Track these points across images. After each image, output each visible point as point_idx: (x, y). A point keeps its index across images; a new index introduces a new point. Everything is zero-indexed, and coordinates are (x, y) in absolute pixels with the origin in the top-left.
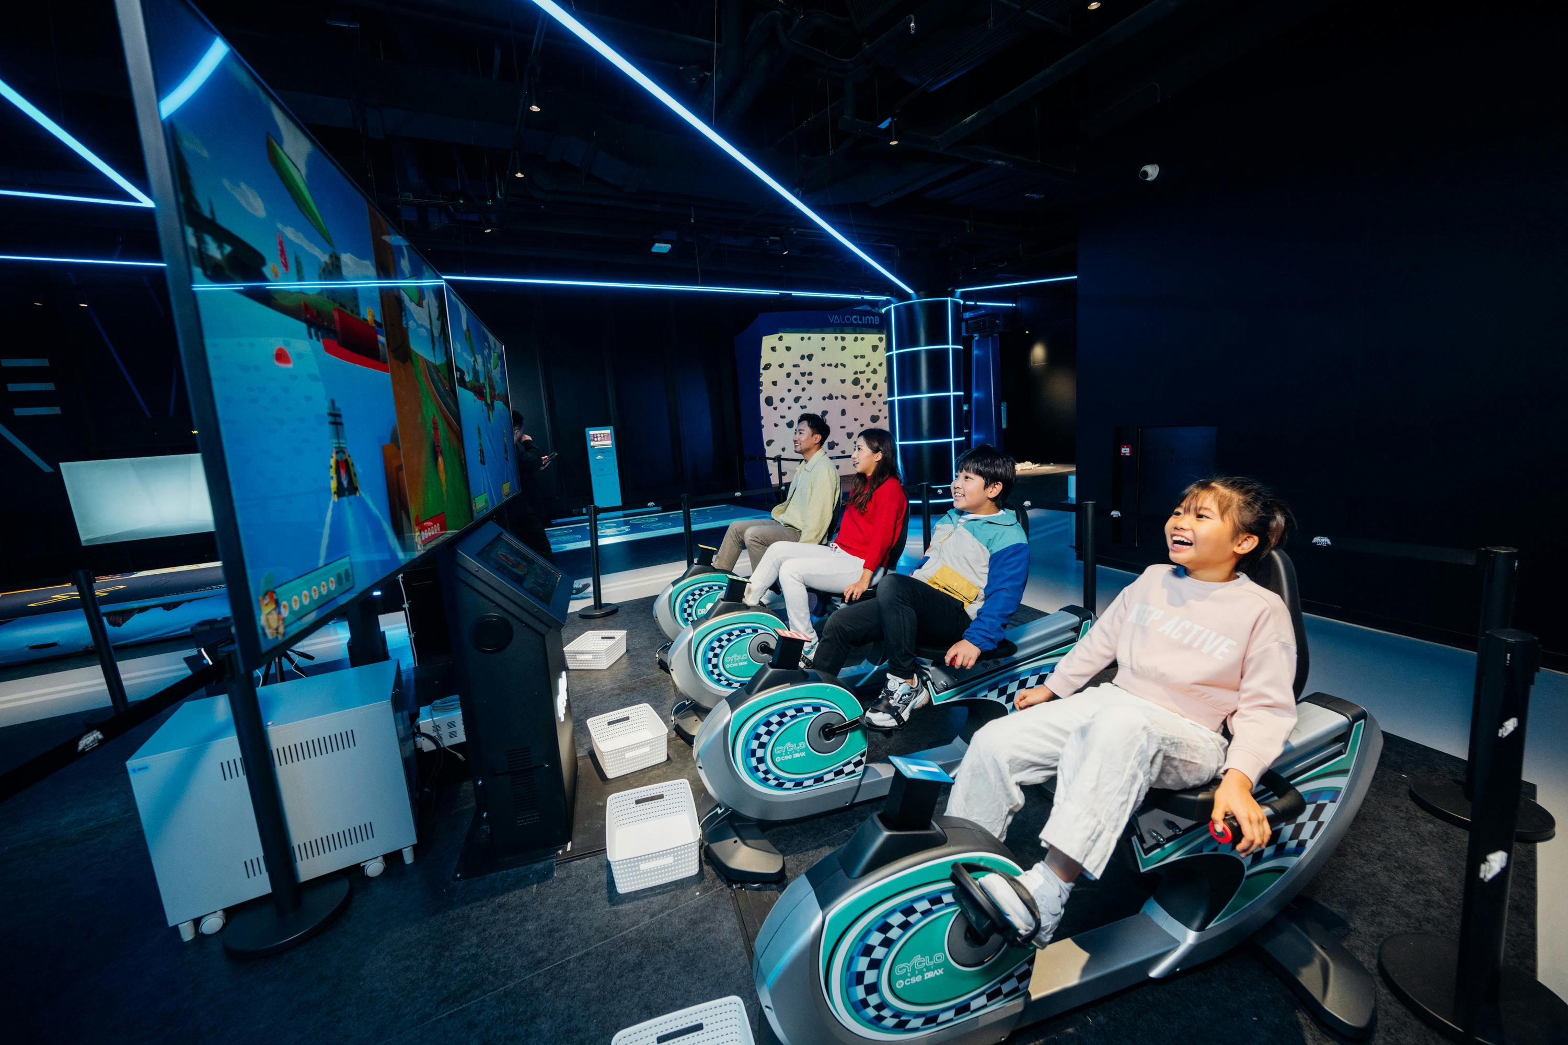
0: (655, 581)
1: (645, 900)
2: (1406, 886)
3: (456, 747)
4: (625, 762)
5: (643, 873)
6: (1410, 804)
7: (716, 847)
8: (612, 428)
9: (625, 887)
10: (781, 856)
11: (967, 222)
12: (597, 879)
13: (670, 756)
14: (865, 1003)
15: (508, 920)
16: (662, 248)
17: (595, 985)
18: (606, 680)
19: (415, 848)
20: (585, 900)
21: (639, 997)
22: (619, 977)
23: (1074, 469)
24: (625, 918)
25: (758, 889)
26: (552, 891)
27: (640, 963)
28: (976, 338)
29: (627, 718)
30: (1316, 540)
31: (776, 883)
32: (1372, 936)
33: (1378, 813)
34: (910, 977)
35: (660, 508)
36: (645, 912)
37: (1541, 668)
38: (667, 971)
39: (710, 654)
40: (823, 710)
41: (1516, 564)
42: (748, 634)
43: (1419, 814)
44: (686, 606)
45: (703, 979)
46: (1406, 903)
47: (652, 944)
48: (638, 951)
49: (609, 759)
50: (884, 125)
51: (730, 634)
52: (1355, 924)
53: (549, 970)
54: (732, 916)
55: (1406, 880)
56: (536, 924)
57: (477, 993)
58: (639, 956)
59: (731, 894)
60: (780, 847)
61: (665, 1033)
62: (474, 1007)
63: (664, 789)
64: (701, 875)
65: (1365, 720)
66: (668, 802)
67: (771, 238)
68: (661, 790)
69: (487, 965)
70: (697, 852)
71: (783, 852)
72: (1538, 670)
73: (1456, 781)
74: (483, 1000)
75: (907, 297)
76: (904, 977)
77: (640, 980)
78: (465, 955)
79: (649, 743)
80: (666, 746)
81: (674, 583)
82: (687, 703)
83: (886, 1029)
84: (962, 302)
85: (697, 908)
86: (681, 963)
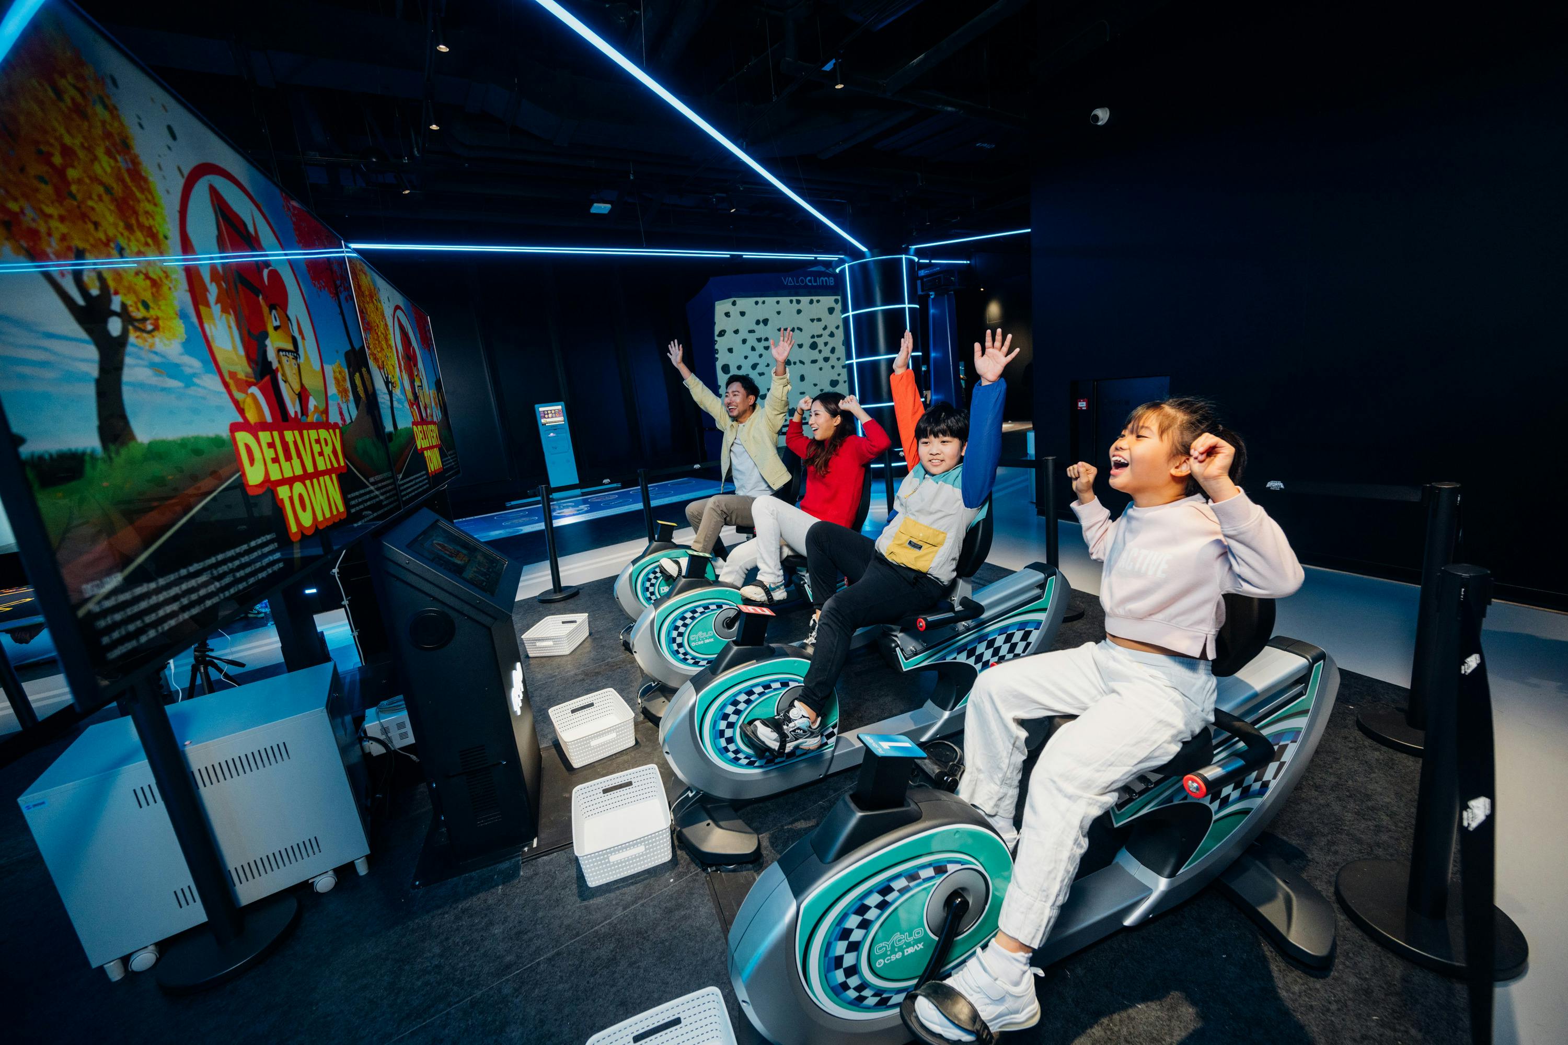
0: (614, 561)
1: (618, 892)
2: (1357, 813)
3: (407, 748)
4: (591, 750)
5: (614, 865)
6: (1358, 734)
7: (688, 832)
8: (563, 403)
9: (595, 880)
10: (755, 836)
11: (919, 174)
12: (566, 874)
13: (639, 740)
14: (845, 986)
15: (472, 925)
16: (600, 208)
17: (567, 986)
18: (569, 666)
19: (369, 858)
20: (554, 898)
21: (615, 994)
22: (592, 975)
23: (1031, 426)
24: (596, 912)
25: (734, 871)
26: (518, 891)
27: (614, 958)
28: (932, 297)
29: (592, 705)
30: (1269, 485)
31: (751, 862)
32: (1329, 865)
33: (1329, 745)
34: (890, 956)
35: (619, 485)
36: (617, 904)
37: (1493, 600)
38: (642, 964)
39: (675, 634)
40: (792, 685)
41: (1459, 499)
42: (713, 610)
43: (1366, 743)
44: (648, 584)
45: (680, 969)
46: (1358, 830)
47: (626, 937)
48: (612, 946)
49: (573, 749)
50: (828, 67)
51: (694, 612)
52: (1312, 854)
53: (518, 974)
54: (709, 900)
55: (1357, 807)
56: (502, 927)
57: (441, 1006)
58: (612, 951)
59: (706, 877)
60: (754, 825)
61: (641, 1031)
62: (438, 1022)
63: (632, 776)
64: (674, 861)
65: (1324, 661)
66: (637, 789)
67: (718, 194)
68: (629, 777)
69: (451, 976)
70: (669, 838)
71: (757, 831)
72: (1490, 603)
73: (1397, 709)
74: (448, 1013)
75: (861, 255)
76: (884, 956)
77: (616, 975)
78: (427, 967)
79: (615, 729)
80: (633, 730)
81: (634, 562)
82: (653, 685)
83: (868, 1009)
84: (916, 259)
85: (671, 896)
86: (657, 954)
